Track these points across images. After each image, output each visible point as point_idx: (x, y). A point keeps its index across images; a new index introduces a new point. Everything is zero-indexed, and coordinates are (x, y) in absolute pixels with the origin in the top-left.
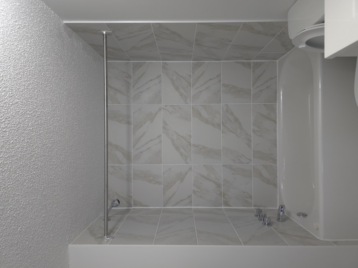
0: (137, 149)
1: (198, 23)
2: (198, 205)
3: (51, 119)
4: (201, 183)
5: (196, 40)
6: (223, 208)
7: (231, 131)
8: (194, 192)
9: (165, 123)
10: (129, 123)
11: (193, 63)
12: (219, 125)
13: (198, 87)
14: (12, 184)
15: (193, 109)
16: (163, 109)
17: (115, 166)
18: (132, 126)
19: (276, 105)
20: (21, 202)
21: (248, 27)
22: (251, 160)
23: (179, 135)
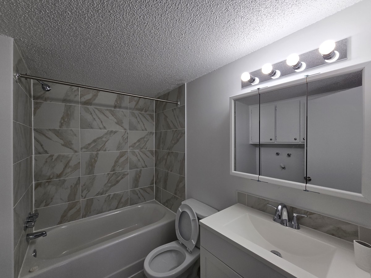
0: (94, 110)
1: (185, 153)
2: (35, 160)
3: (142, 63)
4: (61, 161)
5: (172, 152)
6: (34, 182)
7: (109, 179)
8: (52, 156)
9: (115, 132)
10: (115, 107)
11: (153, 150)
12: (114, 170)
13: (139, 154)
14: (114, 25)
15: (125, 152)
16: (126, 131)
17: (79, 91)
18: (113, 109)
19: (128, 206)
20: (94, 24)
21: (182, 179)
22: (85, 198)
23: (106, 142)
